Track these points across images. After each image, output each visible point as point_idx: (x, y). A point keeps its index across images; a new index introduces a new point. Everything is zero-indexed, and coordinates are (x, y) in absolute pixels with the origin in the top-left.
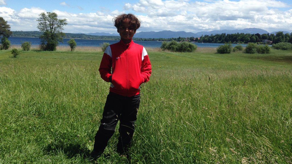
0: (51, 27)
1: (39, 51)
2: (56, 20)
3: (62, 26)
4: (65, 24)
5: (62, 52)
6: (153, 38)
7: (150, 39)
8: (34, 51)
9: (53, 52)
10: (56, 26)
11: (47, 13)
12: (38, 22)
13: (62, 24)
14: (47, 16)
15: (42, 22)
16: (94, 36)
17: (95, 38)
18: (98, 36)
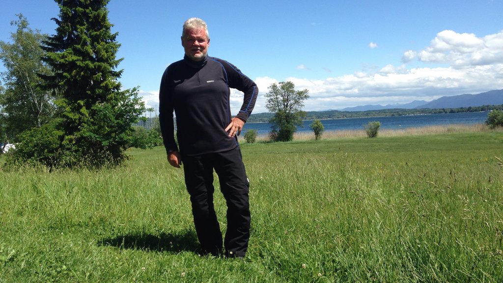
0: (286, 104)
1: (268, 142)
2: (293, 92)
3: (301, 100)
4: (306, 97)
5: (301, 143)
6: (467, 107)
7: (462, 108)
8: (262, 143)
9: (289, 142)
10: (292, 101)
11: (280, 83)
12: (267, 98)
13: (302, 98)
14: (280, 88)
15: (272, 97)
16: (354, 112)
17: (356, 115)
18: (360, 112)
